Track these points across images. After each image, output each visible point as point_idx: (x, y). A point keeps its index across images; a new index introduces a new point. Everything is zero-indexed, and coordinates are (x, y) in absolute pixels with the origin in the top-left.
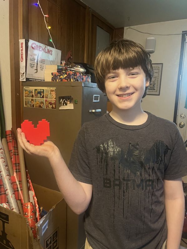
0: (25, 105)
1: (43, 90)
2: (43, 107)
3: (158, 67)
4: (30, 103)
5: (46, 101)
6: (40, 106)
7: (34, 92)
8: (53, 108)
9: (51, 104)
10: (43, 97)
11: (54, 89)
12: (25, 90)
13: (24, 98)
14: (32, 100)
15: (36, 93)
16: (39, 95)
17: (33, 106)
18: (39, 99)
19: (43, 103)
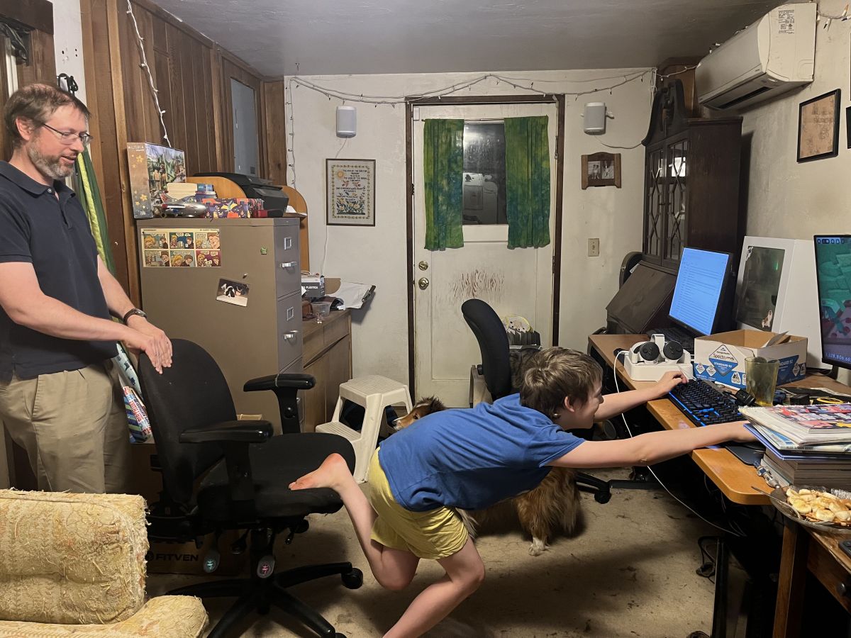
1: (192, 234)
2: (192, 265)
3: (367, 167)
5: (198, 253)
6: (184, 264)
7: (167, 237)
8: (214, 264)
9: (209, 257)
10: (191, 246)
11: (216, 231)
12: (145, 235)
13: (143, 249)
14: (166, 253)
15: (174, 240)
16: (181, 242)
17: (167, 264)
19: (191, 258)
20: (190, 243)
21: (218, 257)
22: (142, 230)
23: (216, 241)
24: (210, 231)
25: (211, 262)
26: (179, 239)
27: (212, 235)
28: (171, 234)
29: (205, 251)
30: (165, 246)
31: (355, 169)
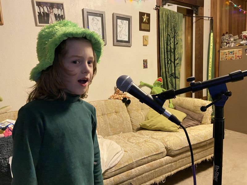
0: (221, 59)
1: (234, 51)
2: (233, 59)
4: (224, 58)
5: (235, 56)
6: (231, 59)
7: (227, 52)
8: (240, 58)
9: (238, 57)
10: (234, 54)
11: (241, 49)
12: (221, 52)
13: (221, 56)
14: (226, 56)
15: (229, 53)
16: (231, 53)
17: (227, 59)
18: (231, 56)
19: (233, 57)
20: (233, 53)
21: (241, 56)
22: (221, 51)
23: (241, 52)
24: (239, 49)
25: (239, 58)
26: (230, 52)
27: (240, 50)
28: (228, 51)
29: (237, 55)
30: (226, 54)
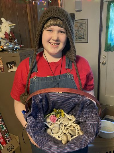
3: (85, 22)
9: (0, 69)
23: (1, 62)
31: (81, 23)
